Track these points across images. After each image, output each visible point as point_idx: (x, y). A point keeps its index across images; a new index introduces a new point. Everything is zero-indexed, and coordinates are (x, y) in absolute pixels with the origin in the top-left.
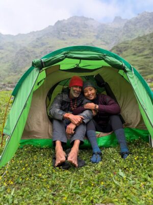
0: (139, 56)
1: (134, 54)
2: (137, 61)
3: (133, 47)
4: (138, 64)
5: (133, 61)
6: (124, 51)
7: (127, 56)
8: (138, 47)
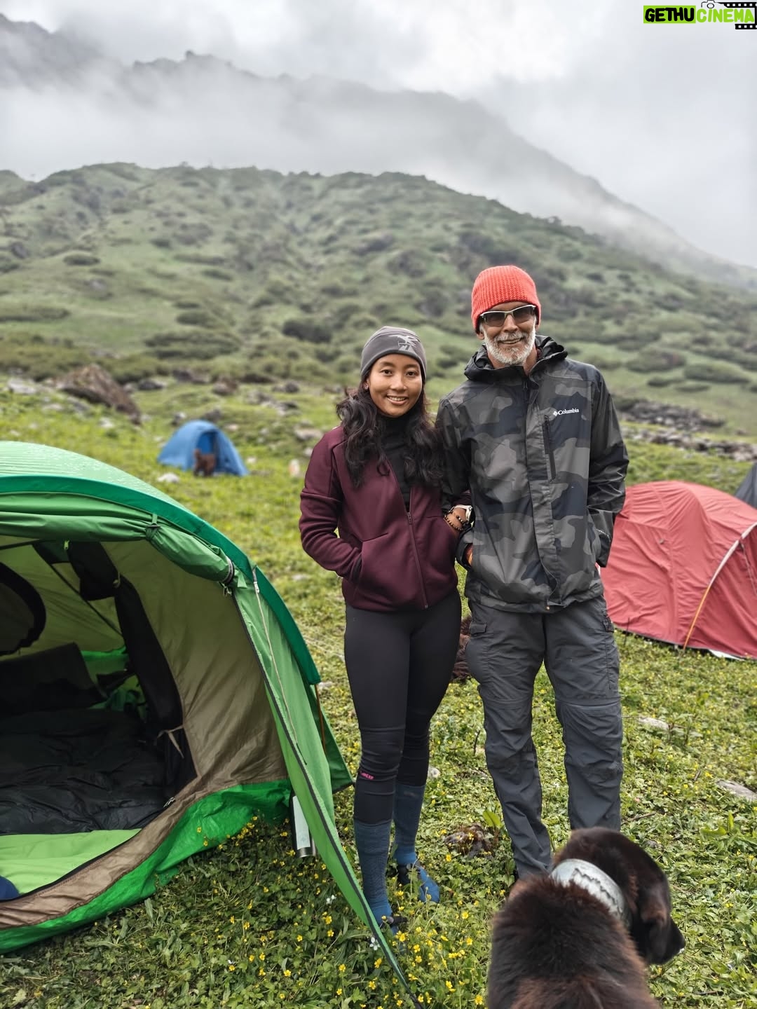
0: (181, 258)
1: (162, 244)
2: (171, 277)
3: (158, 206)
4: (177, 292)
5: (153, 272)
6: (115, 211)
7: (127, 241)
8: (181, 215)
